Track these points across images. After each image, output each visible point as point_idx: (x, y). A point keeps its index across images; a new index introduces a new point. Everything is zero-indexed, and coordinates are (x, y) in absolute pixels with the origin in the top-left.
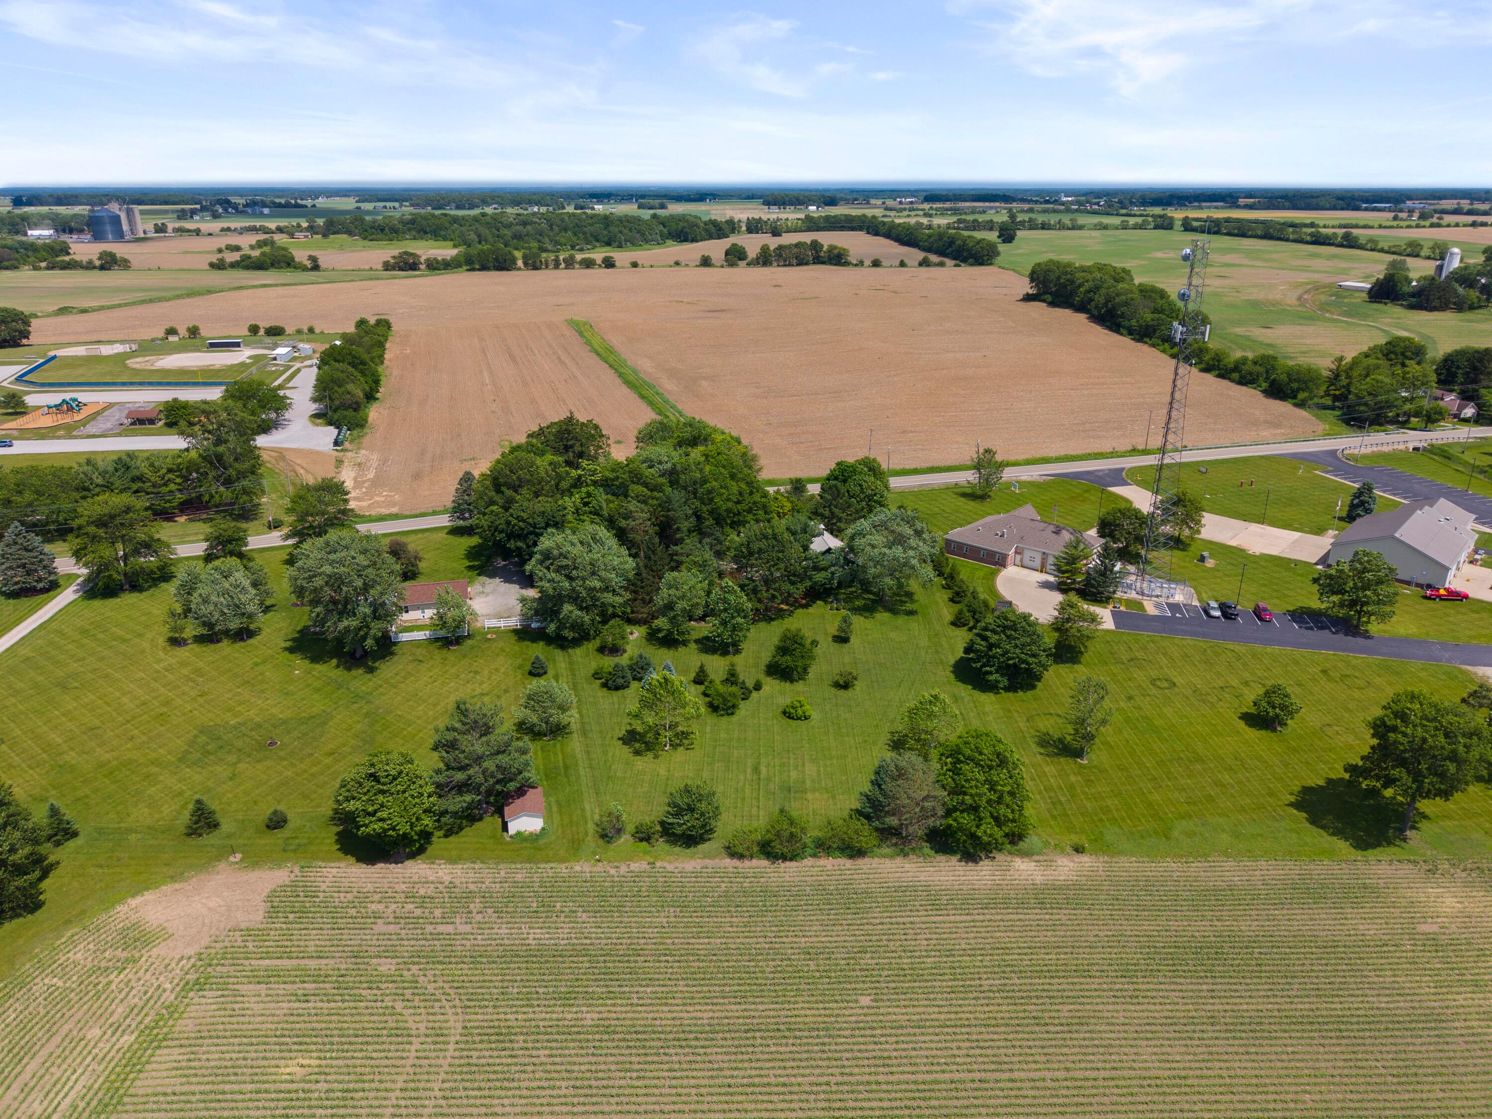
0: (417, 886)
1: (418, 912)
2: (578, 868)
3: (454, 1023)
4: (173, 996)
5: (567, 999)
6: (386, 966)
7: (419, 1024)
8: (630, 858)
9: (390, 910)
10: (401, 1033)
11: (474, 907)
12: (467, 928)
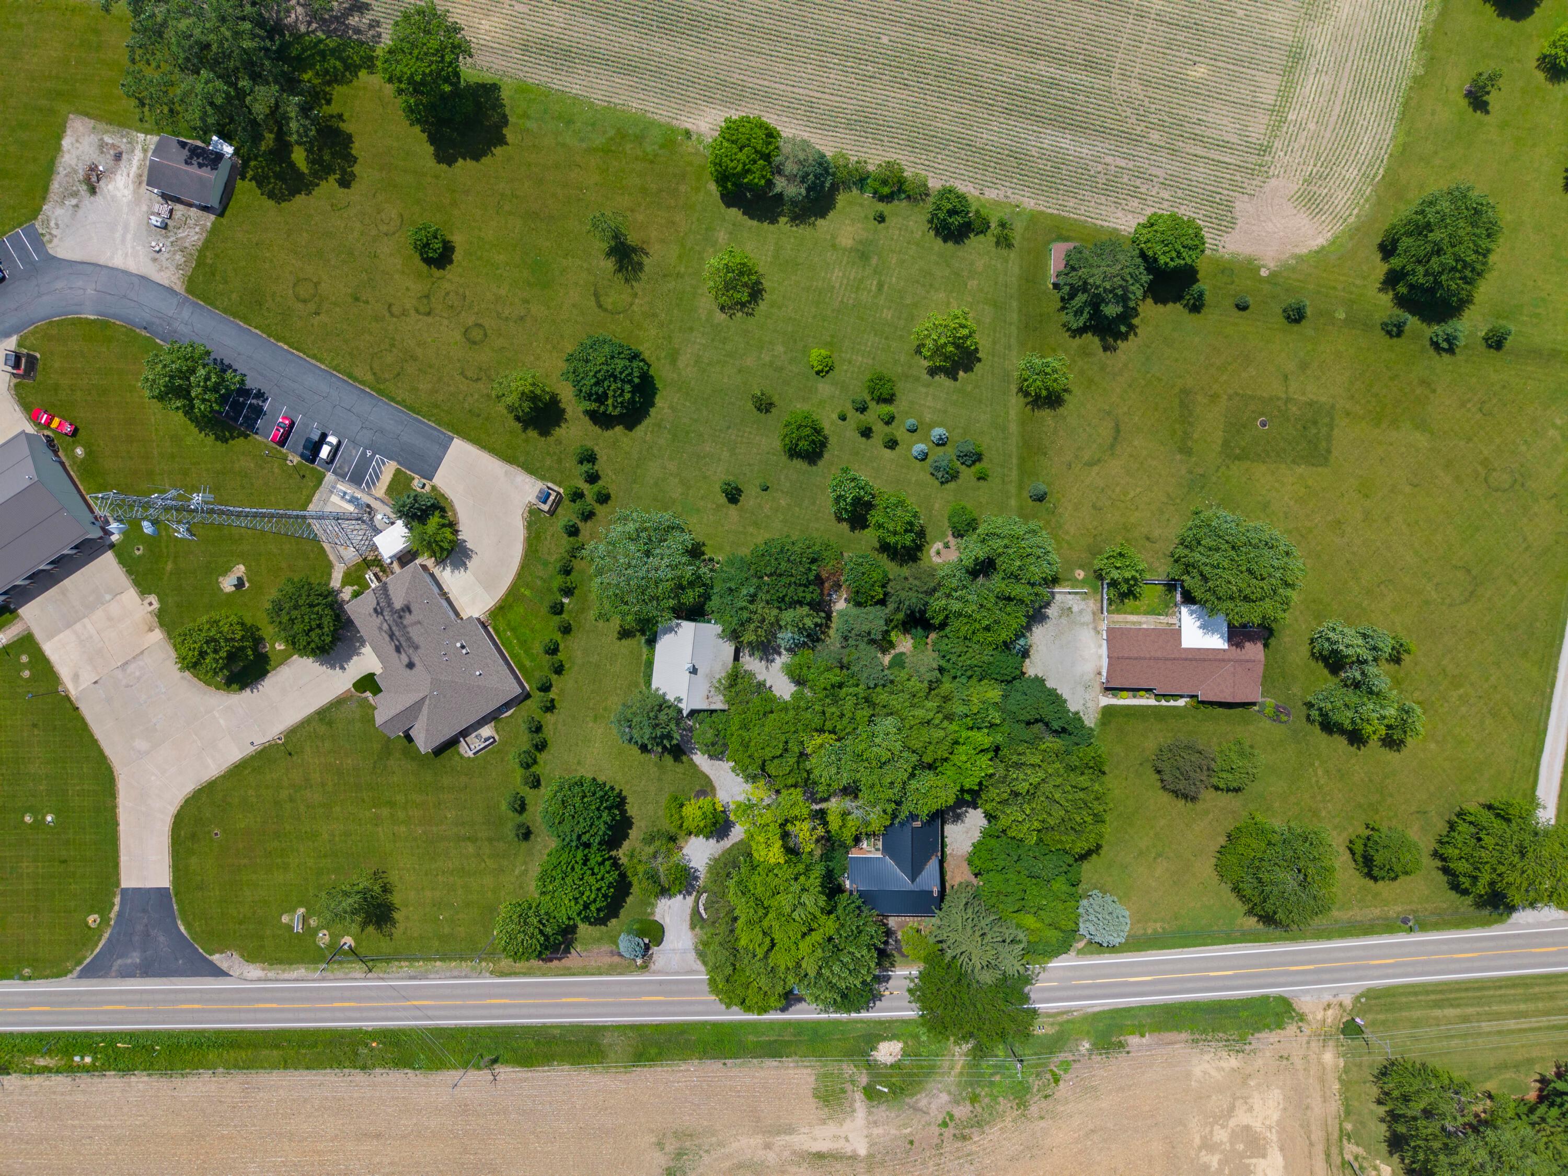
0: (1139, 210)
1: (1138, 182)
2: (1032, 202)
3: (1115, 81)
4: (1276, 144)
5: (1054, 84)
6: (1155, 136)
7: (1135, 87)
8: (997, 203)
9: (1156, 189)
10: (1146, 83)
11: (1102, 179)
12: (1109, 159)
